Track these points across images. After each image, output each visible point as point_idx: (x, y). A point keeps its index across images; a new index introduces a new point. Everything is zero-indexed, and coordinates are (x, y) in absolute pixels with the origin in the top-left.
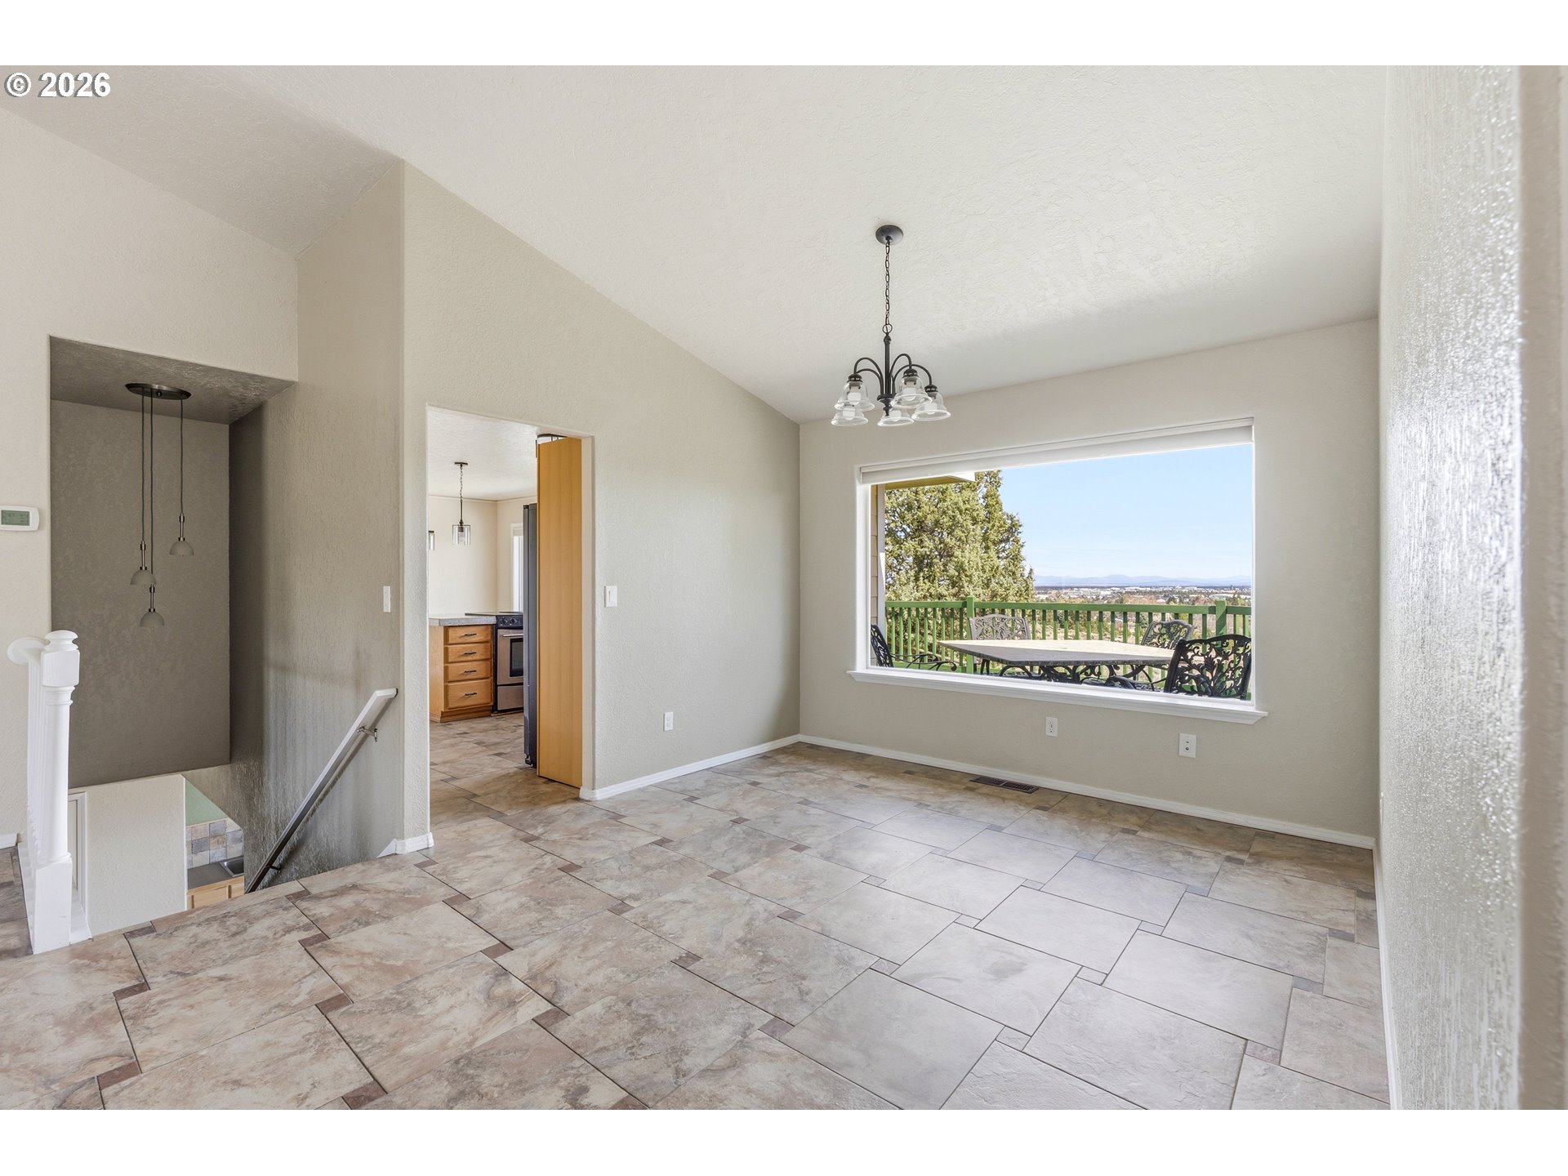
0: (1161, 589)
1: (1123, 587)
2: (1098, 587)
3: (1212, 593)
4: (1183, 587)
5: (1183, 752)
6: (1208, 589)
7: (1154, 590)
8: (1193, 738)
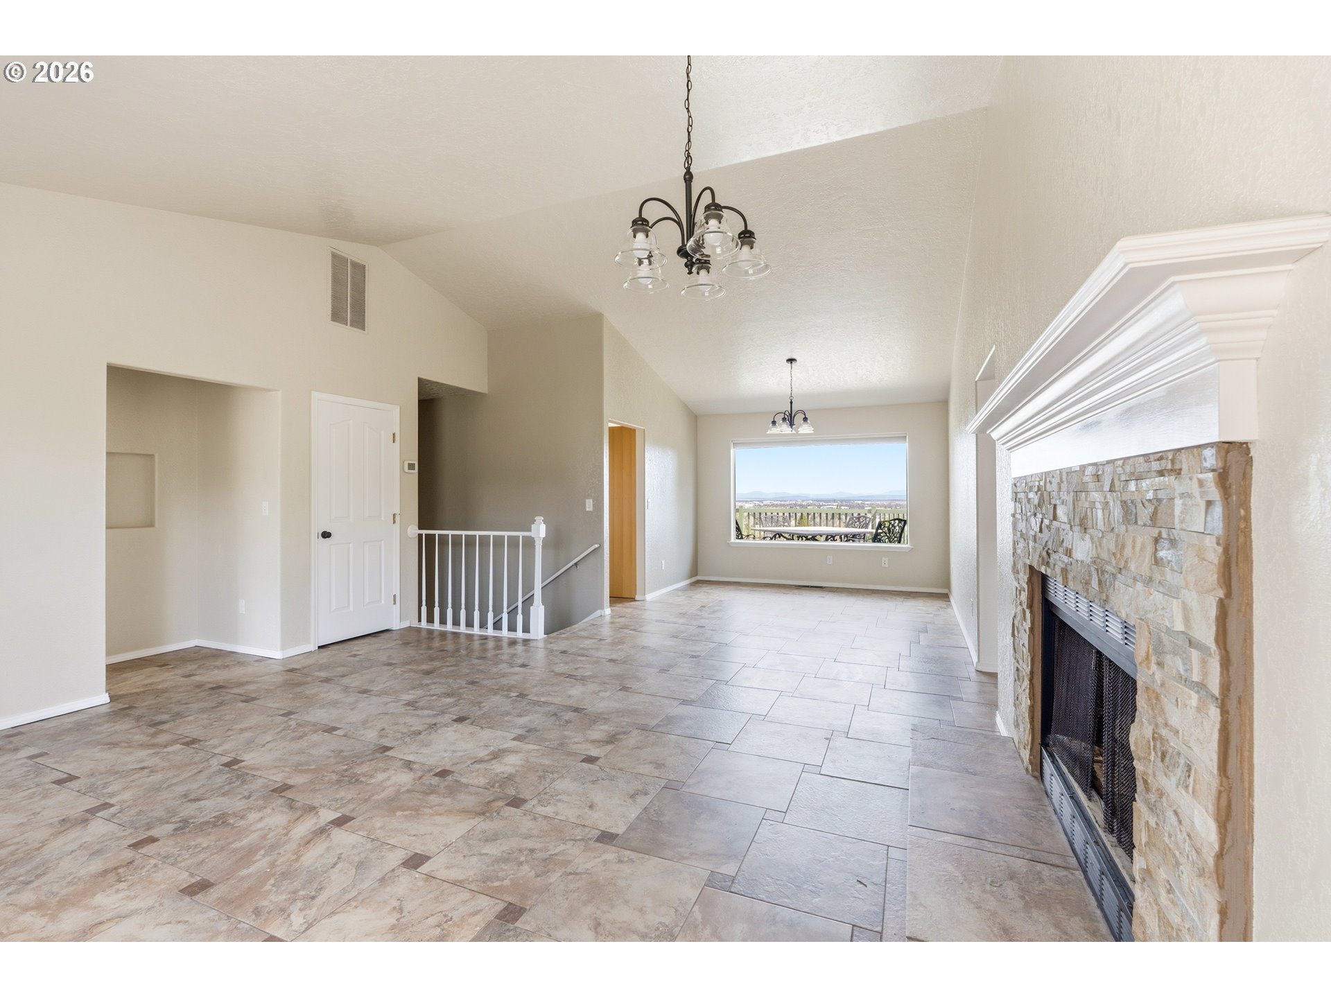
0: (787, 503)
1: (762, 502)
2: (743, 501)
3: (823, 505)
4: (803, 501)
5: (883, 565)
6: (820, 502)
7: (782, 503)
8: (886, 559)
